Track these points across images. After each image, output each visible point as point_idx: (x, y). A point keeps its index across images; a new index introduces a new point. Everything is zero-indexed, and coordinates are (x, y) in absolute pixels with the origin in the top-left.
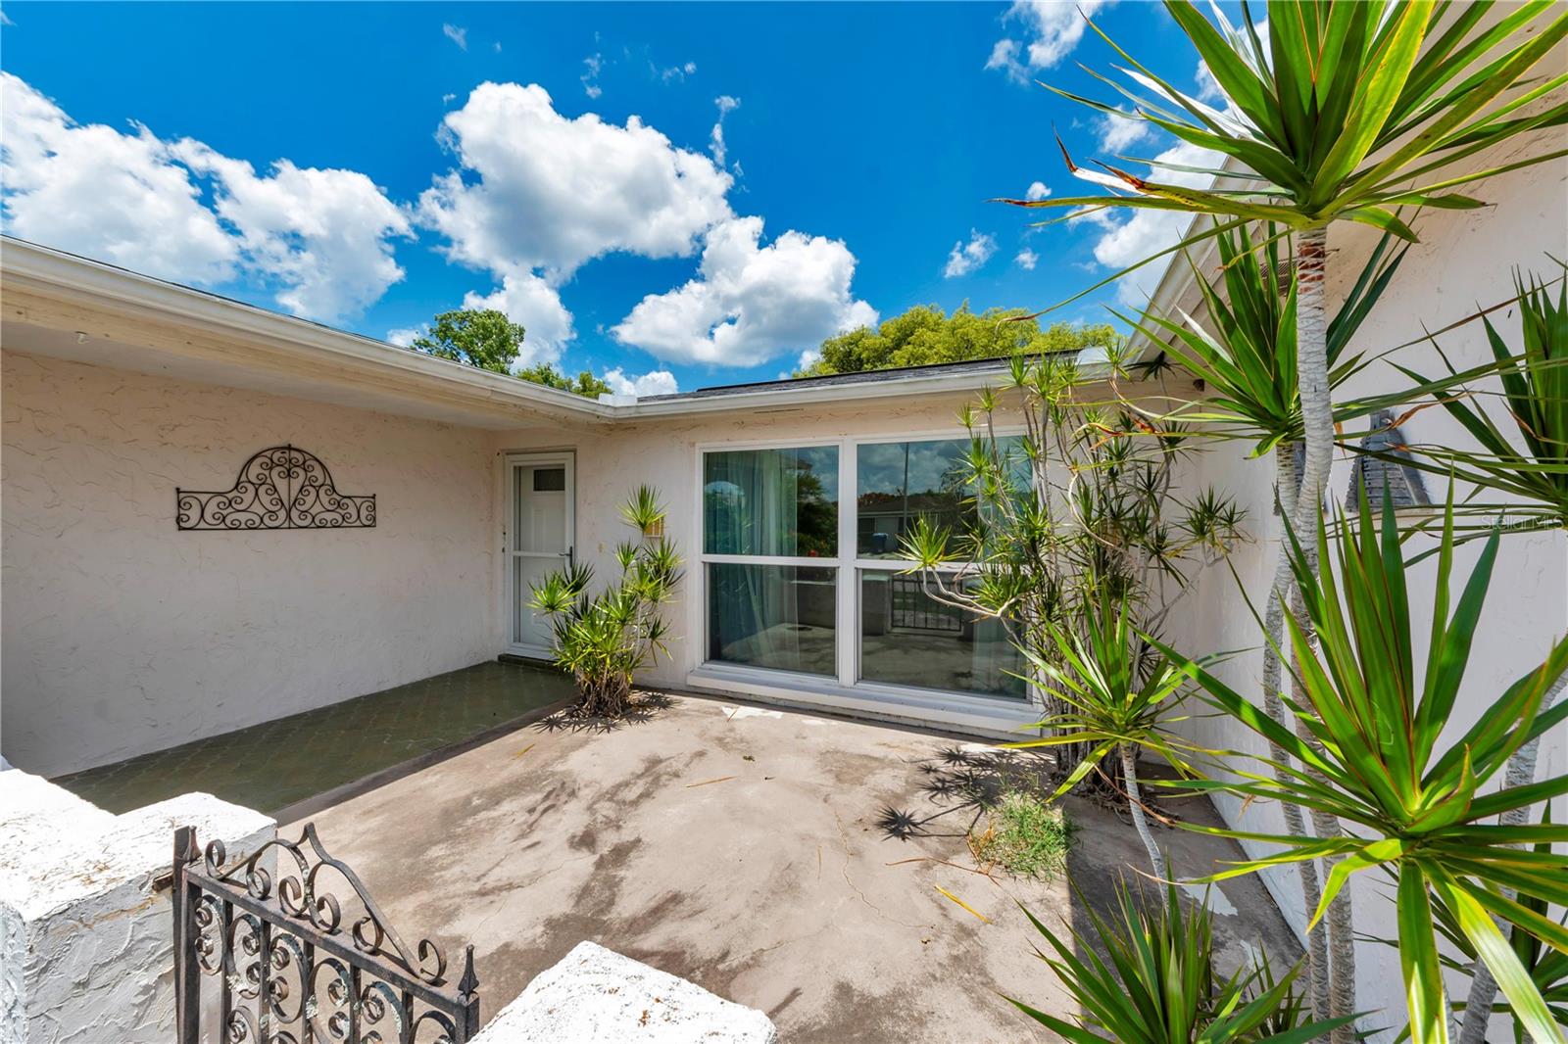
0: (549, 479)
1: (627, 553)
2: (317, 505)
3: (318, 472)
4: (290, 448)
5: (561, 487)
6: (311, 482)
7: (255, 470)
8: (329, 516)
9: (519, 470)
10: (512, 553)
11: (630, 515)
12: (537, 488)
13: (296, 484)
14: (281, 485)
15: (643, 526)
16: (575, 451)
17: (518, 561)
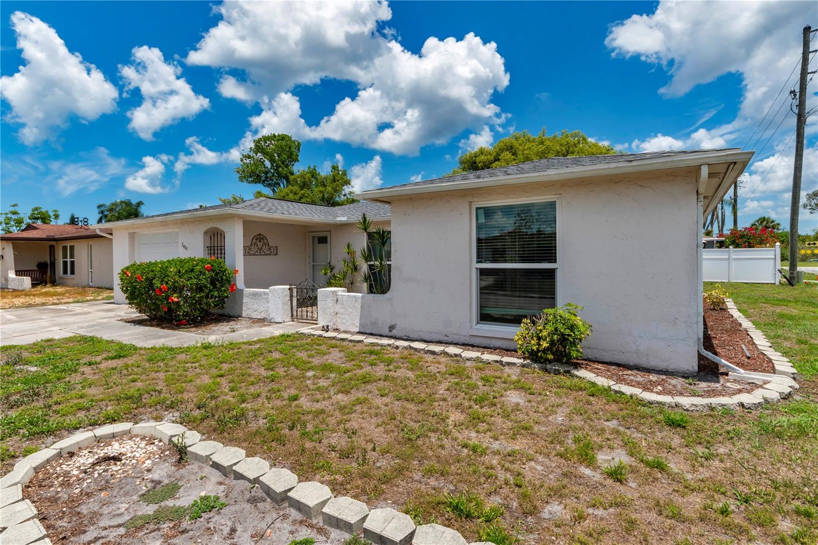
0: (323, 240)
1: (345, 261)
2: (265, 249)
3: (266, 241)
4: (260, 235)
5: (326, 242)
6: (264, 242)
7: (254, 241)
8: (268, 252)
9: (313, 237)
10: (312, 263)
11: (346, 250)
12: (319, 243)
13: (262, 243)
14: (259, 244)
15: (348, 253)
16: (330, 231)
17: (313, 265)
